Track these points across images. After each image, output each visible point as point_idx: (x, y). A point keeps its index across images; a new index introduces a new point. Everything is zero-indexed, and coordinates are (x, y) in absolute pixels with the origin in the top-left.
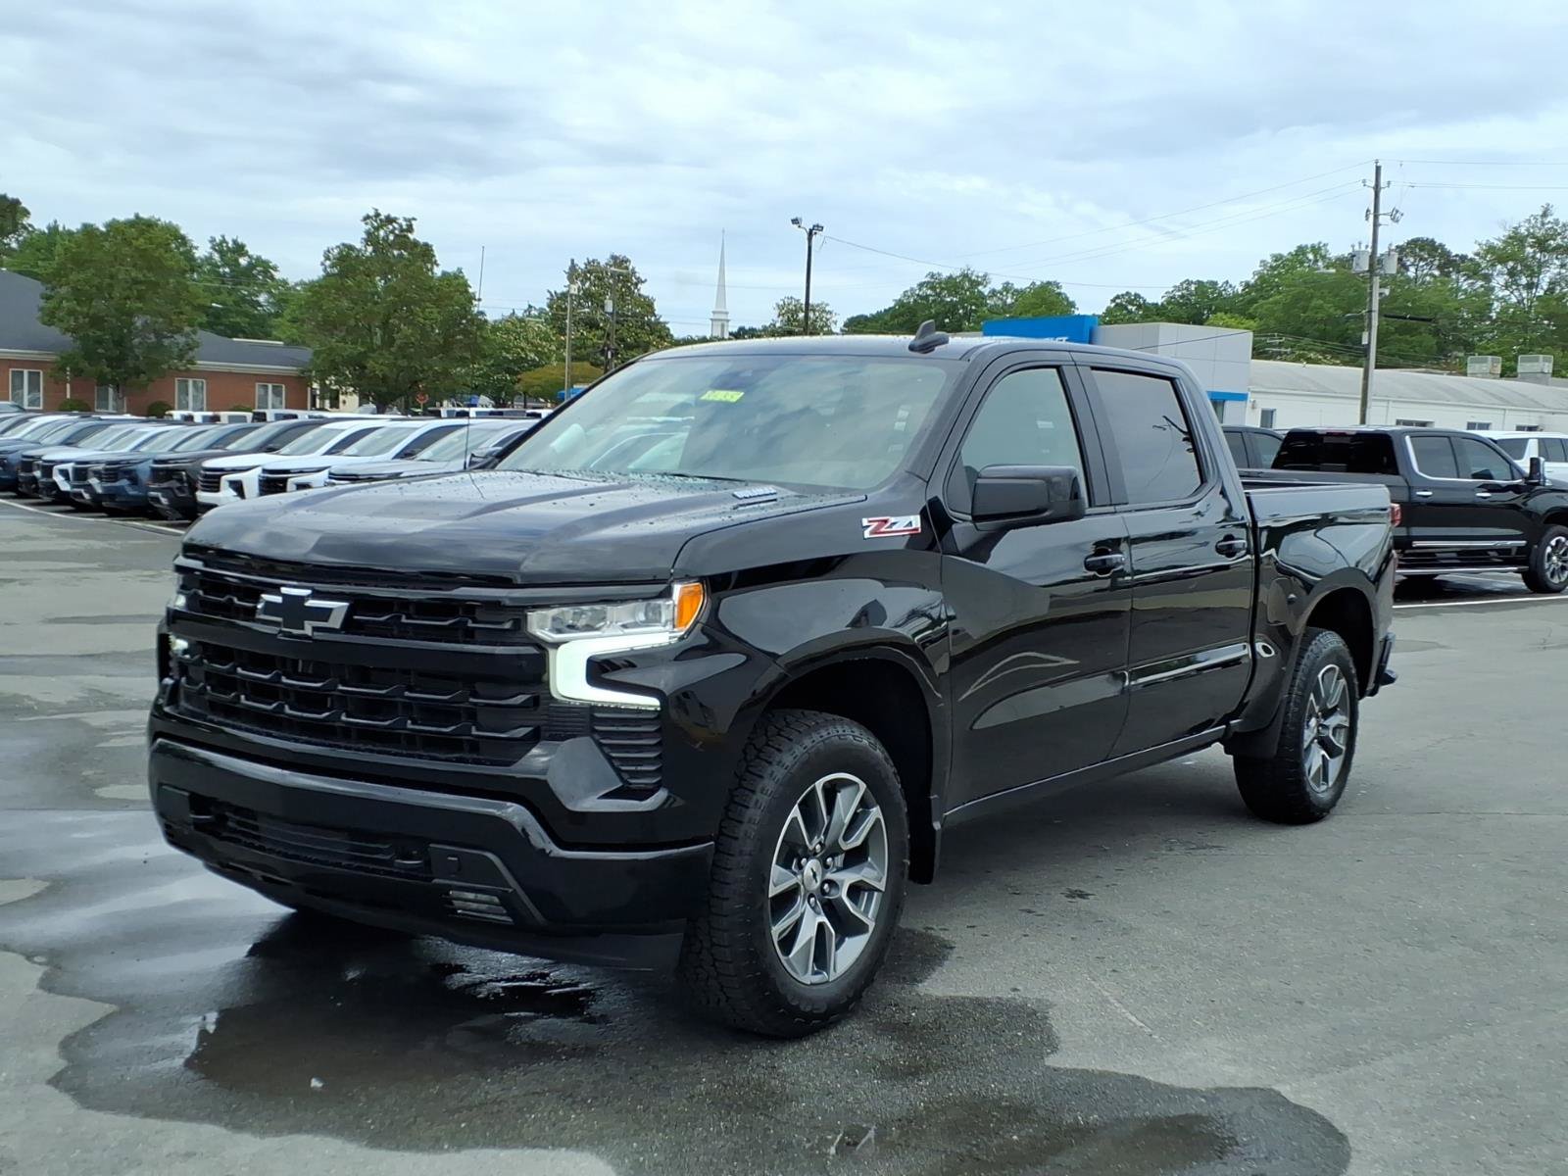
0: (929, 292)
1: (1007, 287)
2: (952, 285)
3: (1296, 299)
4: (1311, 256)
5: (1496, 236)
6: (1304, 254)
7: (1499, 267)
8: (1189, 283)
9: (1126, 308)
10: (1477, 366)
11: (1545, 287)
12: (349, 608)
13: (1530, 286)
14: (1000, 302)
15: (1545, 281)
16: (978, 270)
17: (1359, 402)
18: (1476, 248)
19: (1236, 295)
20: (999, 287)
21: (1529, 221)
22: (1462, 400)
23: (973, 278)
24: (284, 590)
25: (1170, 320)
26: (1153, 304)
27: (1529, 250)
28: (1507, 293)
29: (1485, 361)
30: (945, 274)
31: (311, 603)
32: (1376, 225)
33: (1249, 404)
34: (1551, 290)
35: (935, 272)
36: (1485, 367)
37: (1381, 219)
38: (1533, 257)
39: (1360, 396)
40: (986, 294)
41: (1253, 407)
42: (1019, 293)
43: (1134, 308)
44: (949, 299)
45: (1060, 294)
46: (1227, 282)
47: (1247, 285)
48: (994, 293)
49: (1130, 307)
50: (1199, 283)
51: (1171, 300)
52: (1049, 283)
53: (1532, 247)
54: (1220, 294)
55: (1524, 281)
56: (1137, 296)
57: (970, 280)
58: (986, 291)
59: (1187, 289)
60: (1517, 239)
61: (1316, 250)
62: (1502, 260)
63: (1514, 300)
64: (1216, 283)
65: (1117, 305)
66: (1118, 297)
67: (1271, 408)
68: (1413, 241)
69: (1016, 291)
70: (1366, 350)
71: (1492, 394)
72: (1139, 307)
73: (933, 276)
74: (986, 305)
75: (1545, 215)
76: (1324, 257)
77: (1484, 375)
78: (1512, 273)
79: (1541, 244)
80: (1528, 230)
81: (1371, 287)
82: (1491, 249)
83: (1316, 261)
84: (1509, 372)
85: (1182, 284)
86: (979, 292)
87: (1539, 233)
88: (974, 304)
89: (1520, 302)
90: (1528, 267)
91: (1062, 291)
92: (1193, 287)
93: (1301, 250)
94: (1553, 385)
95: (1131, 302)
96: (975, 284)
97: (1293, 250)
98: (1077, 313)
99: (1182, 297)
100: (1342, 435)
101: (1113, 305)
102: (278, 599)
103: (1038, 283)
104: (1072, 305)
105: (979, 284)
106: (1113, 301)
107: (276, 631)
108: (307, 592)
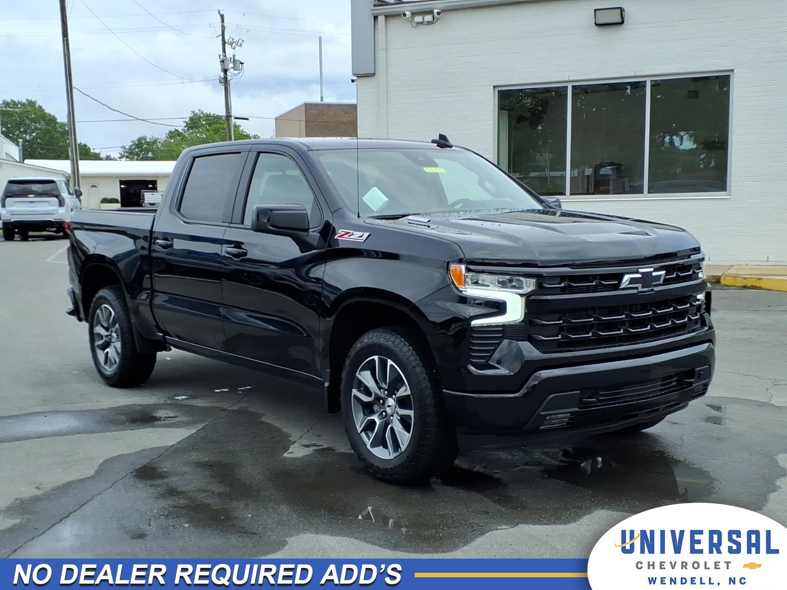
12: (666, 273)
24: (641, 270)
31: (654, 274)
102: (639, 276)
107: (635, 291)
108: (652, 269)
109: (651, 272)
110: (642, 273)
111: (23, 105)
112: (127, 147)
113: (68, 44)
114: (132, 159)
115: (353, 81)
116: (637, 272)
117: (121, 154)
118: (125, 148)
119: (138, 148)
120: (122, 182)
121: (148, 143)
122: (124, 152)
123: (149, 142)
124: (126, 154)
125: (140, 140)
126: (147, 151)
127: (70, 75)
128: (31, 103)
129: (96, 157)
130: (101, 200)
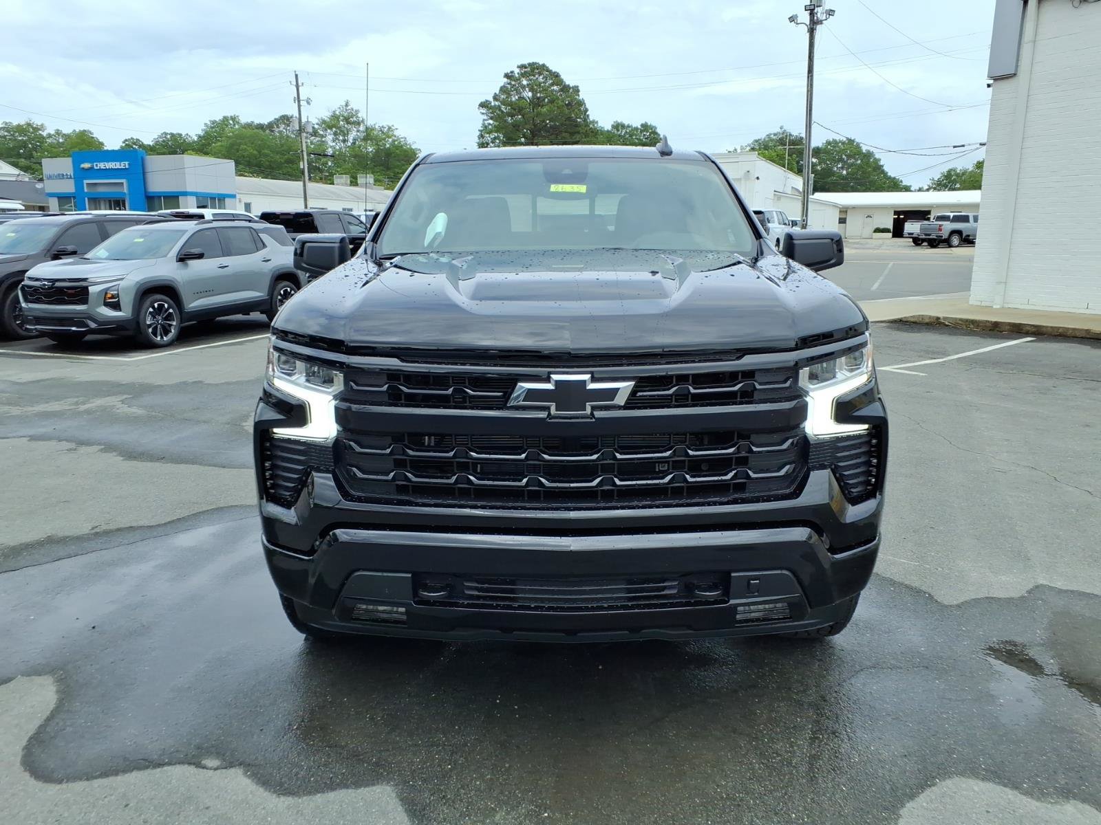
0: (6, 134)
1: (58, 133)
2: (20, 129)
3: (232, 145)
4: (231, 122)
5: (326, 115)
6: (227, 120)
7: (329, 131)
8: (166, 134)
9: (132, 147)
10: (339, 180)
11: (351, 141)
12: (635, 386)
13: (344, 141)
14: (54, 141)
15: (351, 138)
16: (37, 121)
17: (303, 199)
18: (317, 121)
19: (194, 142)
20: (53, 132)
21: (340, 108)
22: (339, 198)
23: (34, 126)
24: (555, 377)
25: (159, 154)
26: (148, 145)
27: (341, 123)
28: (334, 144)
29: (342, 178)
30: (15, 123)
31: (593, 386)
32: (299, 106)
33: (238, 200)
34: (354, 143)
35: (7, 121)
36: (343, 181)
37: (302, 103)
38: (344, 127)
39: (303, 196)
40: (45, 135)
41: (240, 201)
42: (66, 136)
43: (137, 147)
44: (20, 138)
45: (93, 138)
46: (187, 134)
47: (200, 137)
48: (50, 136)
49: (134, 146)
50: (172, 135)
51: (157, 143)
52: (85, 131)
53: (343, 121)
54: (184, 140)
55: (341, 138)
56: (138, 140)
57: (33, 128)
58: (44, 134)
59: (165, 137)
60: (335, 117)
61: (233, 119)
62: (331, 128)
63: (338, 148)
64: (181, 135)
65: (126, 145)
66: (126, 140)
67: (249, 202)
68: (283, 116)
69: (64, 134)
70: (303, 173)
71: (351, 194)
72: (140, 146)
73: (6, 123)
74: (46, 142)
75: (347, 105)
76: (238, 123)
77: (342, 185)
78: (335, 134)
79: (347, 120)
80: (340, 113)
81: (301, 139)
82: (324, 122)
83: (234, 125)
84: (354, 183)
85: (162, 134)
86: (40, 134)
87: (346, 114)
88: (38, 142)
89: (341, 148)
90: (343, 131)
91: (94, 136)
92: (169, 136)
93: (225, 119)
94: (375, 189)
95: (134, 144)
96: (36, 129)
97: (221, 118)
98: (105, 148)
99: (164, 141)
100: (288, 214)
101: (124, 145)
102: (548, 387)
103: (77, 131)
104: (102, 144)
105: (39, 130)
106: (124, 142)
107: (543, 415)
108: (587, 377)
109: (584, 382)
110: (557, 382)
111: (843, 143)
112: (936, 179)
113: (812, 80)
114: (939, 190)
115: (989, 86)
116: (548, 380)
117: (929, 186)
118: (933, 179)
119: (947, 180)
120: (896, 213)
121: (957, 175)
122: (932, 184)
123: (959, 173)
124: (934, 186)
125: (949, 172)
126: (955, 182)
127: (811, 110)
128: (851, 141)
129: (907, 189)
130: (874, 229)
